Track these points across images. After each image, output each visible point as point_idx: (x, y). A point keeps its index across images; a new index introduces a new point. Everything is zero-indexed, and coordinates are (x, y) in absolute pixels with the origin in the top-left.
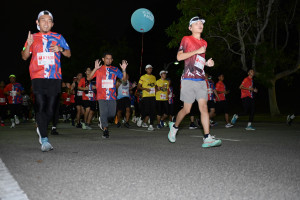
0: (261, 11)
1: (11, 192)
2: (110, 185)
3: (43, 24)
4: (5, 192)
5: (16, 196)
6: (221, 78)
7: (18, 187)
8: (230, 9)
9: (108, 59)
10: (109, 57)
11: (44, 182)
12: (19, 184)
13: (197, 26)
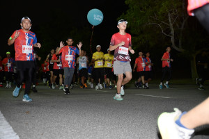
2: (77, 129)
3: (24, 25)
6: (148, 54)
8: (163, 4)
9: (70, 41)
10: (70, 40)
11: (31, 127)
12: (13, 129)
13: (122, 25)
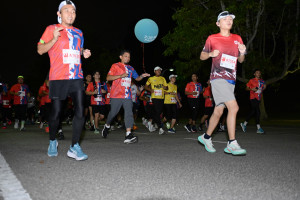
0: (250, 22)
1: (15, 191)
2: (108, 185)
4: (9, 192)
5: (19, 195)
7: (21, 187)
11: (45, 182)
12: (22, 184)
13: (225, 21)
